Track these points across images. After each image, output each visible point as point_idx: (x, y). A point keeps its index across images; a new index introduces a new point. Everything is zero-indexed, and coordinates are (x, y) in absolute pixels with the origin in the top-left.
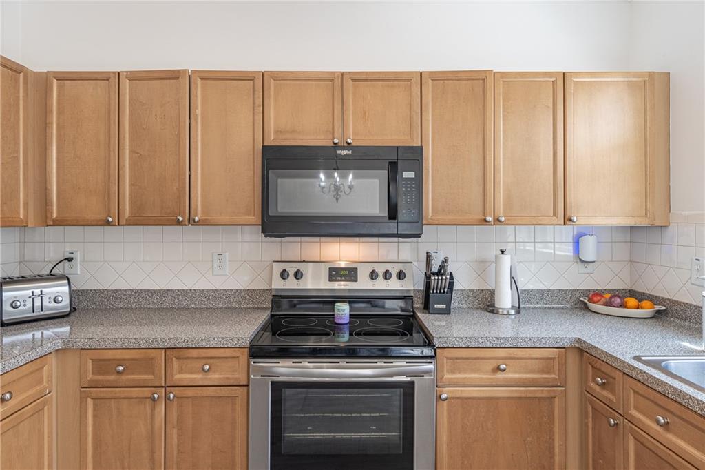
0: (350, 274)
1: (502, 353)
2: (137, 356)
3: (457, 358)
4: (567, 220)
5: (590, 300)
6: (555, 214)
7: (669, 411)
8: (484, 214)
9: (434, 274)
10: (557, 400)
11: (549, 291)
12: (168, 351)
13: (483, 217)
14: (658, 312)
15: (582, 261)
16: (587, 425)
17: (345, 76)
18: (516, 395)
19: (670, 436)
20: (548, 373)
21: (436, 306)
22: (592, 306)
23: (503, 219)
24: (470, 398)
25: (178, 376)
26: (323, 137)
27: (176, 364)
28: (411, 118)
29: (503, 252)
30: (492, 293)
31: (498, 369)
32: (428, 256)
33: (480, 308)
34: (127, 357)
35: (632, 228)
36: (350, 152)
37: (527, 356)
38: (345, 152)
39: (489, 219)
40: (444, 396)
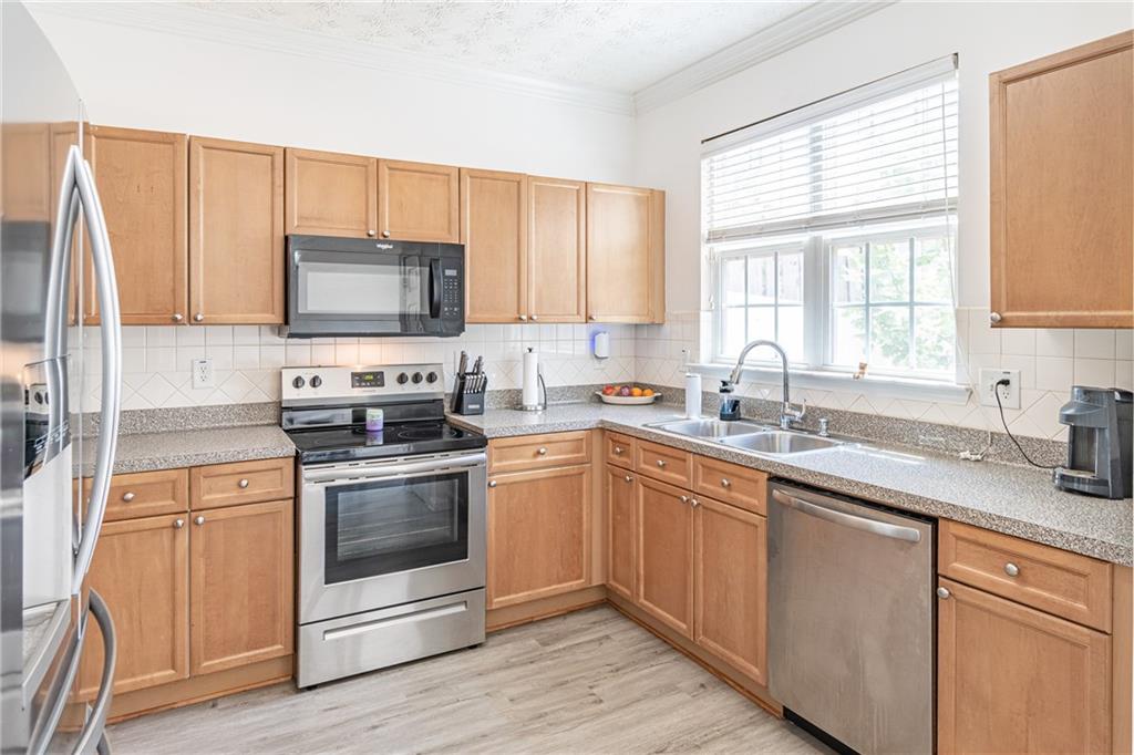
0: (377, 379)
1: (540, 439)
2: (152, 480)
3: (504, 447)
4: (589, 318)
5: (604, 393)
6: (578, 313)
7: (665, 455)
8: (519, 313)
9: (468, 374)
10: (584, 475)
11: (570, 387)
12: (193, 470)
13: (517, 316)
14: (656, 398)
15: (596, 357)
16: (608, 491)
17: (380, 164)
18: (552, 475)
19: (666, 473)
20: (578, 452)
21: (470, 407)
22: (606, 398)
23: (535, 317)
24: (515, 483)
25: (207, 497)
26: (354, 227)
27: (204, 483)
28: (449, 214)
29: (530, 350)
30: (520, 391)
31: (539, 453)
32: (463, 356)
33: (507, 408)
34: (138, 482)
35: (636, 325)
36: (391, 247)
37: (561, 439)
38: (385, 247)
39: (524, 317)
40: (492, 484)
